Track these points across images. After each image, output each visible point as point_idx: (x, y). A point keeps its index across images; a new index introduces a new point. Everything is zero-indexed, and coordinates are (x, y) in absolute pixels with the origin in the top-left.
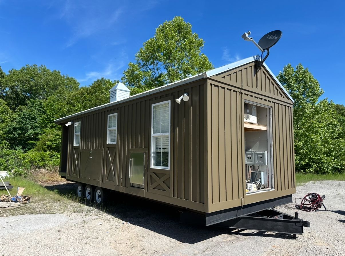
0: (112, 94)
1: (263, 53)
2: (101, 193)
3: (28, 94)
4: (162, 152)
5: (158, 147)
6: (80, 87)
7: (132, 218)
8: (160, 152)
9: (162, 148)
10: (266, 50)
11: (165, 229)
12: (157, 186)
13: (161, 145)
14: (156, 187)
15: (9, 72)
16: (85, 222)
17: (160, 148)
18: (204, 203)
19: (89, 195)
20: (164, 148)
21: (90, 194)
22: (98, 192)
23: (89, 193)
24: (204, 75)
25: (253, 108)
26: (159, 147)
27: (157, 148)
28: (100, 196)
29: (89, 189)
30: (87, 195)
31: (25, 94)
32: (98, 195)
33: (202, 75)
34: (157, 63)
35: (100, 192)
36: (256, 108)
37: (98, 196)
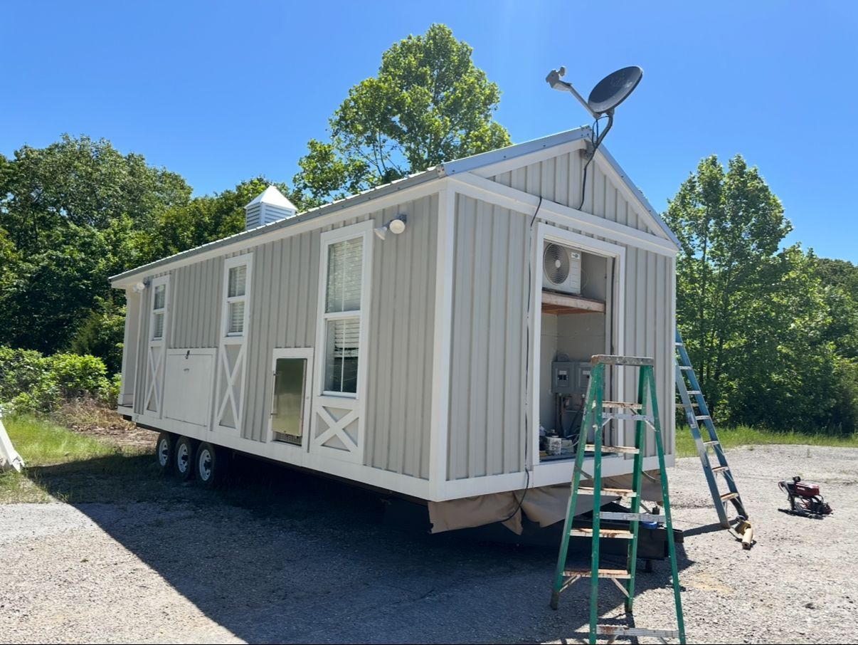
0: (252, 215)
1: (597, 121)
2: (211, 457)
3: (62, 209)
4: (346, 358)
5: (337, 344)
6: (192, 197)
7: (277, 519)
8: (341, 358)
9: (346, 349)
10: (604, 115)
11: (348, 545)
12: (329, 440)
13: (344, 341)
14: (327, 442)
15: (16, 154)
16: (159, 524)
17: (342, 349)
18: (428, 480)
19: (184, 463)
20: (350, 349)
21: (186, 460)
22: (205, 456)
23: (184, 458)
24: (439, 171)
25: (573, 257)
26: (339, 346)
27: (336, 347)
28: (207, 465)
29: (186, 448)
30: (180, 461)
31: (55, 210)
32: (204, 462)
33: (435, 169)
34: (384, 142)
35: (208, 454)
36: (579, 258)
37: (205, 465)
